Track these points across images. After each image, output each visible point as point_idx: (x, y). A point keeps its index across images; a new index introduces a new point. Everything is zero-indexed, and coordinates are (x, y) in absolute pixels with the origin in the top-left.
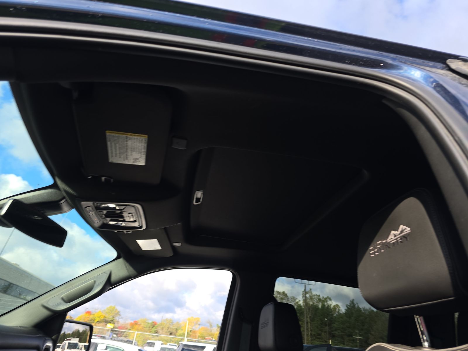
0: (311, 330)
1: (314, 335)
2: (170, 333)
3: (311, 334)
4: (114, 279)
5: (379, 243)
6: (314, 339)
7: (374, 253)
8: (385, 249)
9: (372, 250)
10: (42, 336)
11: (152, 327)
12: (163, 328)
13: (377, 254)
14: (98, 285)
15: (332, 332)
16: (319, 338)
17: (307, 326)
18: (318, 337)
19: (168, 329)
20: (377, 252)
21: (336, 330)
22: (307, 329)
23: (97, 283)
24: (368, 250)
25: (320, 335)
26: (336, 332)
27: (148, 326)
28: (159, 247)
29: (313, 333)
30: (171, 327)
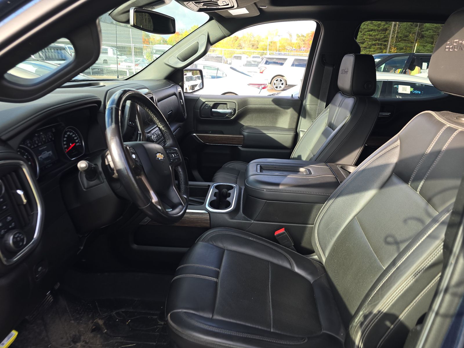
0: (398, 33)
1: (401, 37)
2: (252, 45)
3: (397, 37)
4: (212, 39)
5: (456, 41)
6: (400, 41)
7: (449, 48)
8: (458, 49)
9: (448, 45)
10: (173, 85)
11: (235, 40)
12: (245, 41)
13: (451, 50)
14: (202, 46)
15: (422, 33)
16: (405, 40)
17: (394, 29)
18: (405, 38)
19: (250, 42)
20: (452, 48)
21: (427, 30)
22: (394, 32)
23: (200, 44)
24: (445, 44)
25: (407, 36)
26: (427, 33)
27: (231, 40)
28: (247, 12)
29: (400, 35)
30: (252, 39)
